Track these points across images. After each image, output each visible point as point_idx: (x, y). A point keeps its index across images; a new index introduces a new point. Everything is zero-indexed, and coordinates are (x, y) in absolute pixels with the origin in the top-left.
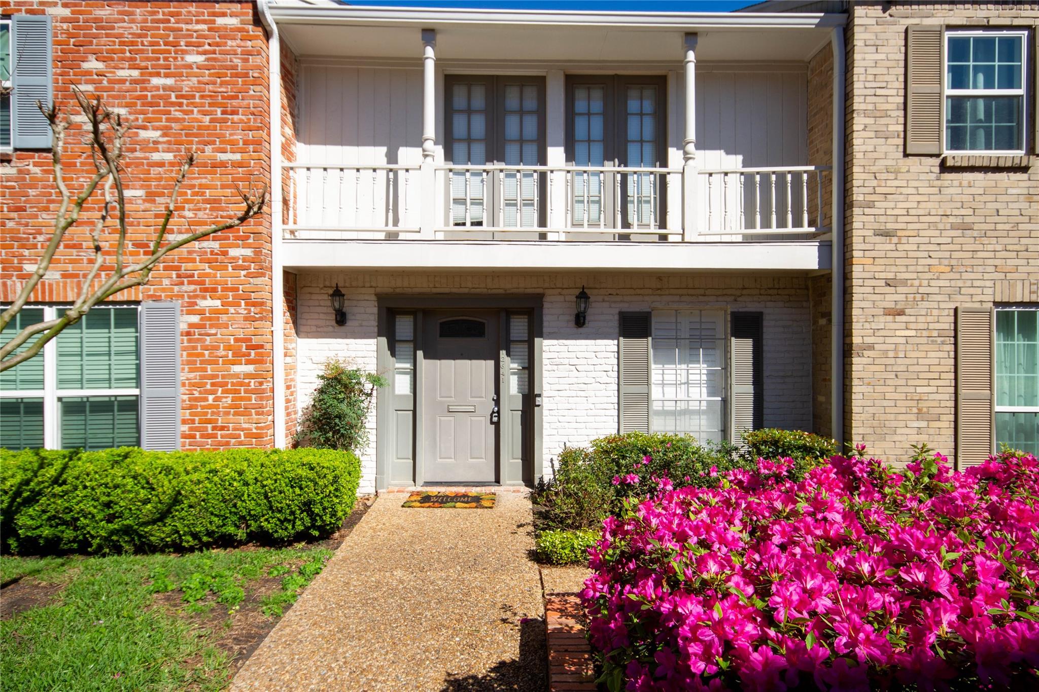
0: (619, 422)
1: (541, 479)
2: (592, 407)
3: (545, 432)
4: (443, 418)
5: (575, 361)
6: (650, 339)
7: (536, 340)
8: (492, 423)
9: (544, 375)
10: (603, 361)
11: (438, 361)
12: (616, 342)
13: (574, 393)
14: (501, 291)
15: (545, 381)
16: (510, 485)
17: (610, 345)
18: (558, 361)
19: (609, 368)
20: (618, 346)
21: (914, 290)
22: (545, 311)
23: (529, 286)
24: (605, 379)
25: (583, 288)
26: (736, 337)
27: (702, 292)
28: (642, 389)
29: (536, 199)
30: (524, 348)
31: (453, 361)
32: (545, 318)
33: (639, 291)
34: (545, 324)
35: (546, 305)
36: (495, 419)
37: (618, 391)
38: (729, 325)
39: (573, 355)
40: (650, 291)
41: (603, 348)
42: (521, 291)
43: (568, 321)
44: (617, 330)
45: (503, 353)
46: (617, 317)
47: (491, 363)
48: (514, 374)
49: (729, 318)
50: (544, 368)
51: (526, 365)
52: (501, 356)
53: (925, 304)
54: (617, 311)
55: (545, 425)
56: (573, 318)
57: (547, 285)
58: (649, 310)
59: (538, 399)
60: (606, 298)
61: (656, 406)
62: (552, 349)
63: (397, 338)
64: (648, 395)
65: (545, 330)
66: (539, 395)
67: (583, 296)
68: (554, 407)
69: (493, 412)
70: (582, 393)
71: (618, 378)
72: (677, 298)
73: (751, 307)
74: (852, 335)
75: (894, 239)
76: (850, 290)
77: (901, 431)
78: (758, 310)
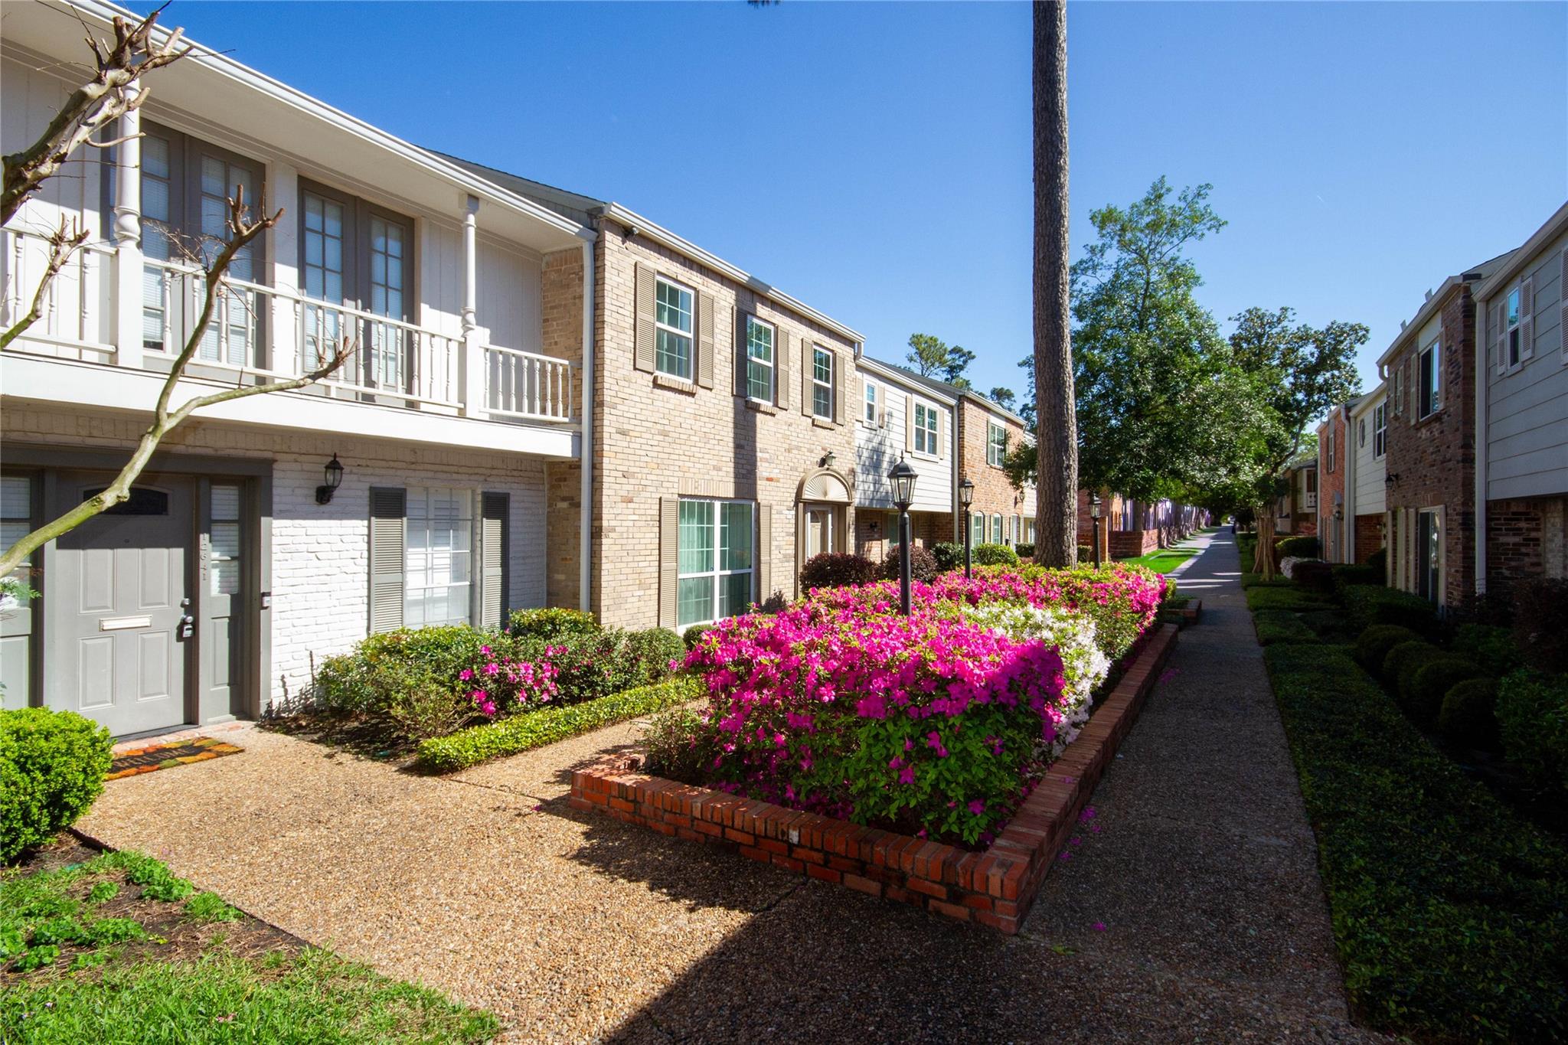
0: (369, 619)
1: (270, 705)
2: (336, 603)
3: (274, 642)
4: (87, 642)
5: (314, 547)
6: (405, 519)
7: (263, 519)
8: (180, 637)
9: (273, 567)
10: (350, 546)
11: (81, 552)
12: (366, 523)
13: (313, 588)
14: (210, 452)
15: (274, 574)
16: (214, 723)
17: (360, 526)
18: (293, 548)
19: (358, 555)
20: (369, 527)
21: (638, 482)
22: (275, 482)
23: (255, 449)
24: (352, 568)
25: (335, 456)
26: (488, 518)
27: (455, 469)
28: (395, 578)
29: (251, 327)
30: (233, 532)
31: (109, 552)
32: (275, 491)
33: (392, 464)
34: (276, 499)
35: (276, 474)
36: (187, 633)
37: (369, 581)
38: (479, 506)
39: (312, 539)
40: (404, 465)
41: (350, 531)
42: (240, 453)
43: (306, 496)
44: (367, 509)
45: (204, 538)
46: (367, 493)
47: (179, 553)
48: (215, 566)
49: (479, 498)
50: (274, 557)
51: (236, 554)
52: (202, 542)
53: (644, 494)
54: (367, 486)
55: (274, 633)
56: (313, 492)
57: (277, 448)
58: (403, 487)
59: (266, 599)
60: (355, 470)
61: (411, 595)
62: (284, 531)
64: (402, 586)
65: (275, 507)
66: (269, 594)
67: (334, 466)
68: (287, 607)
69: (184, 622)
70: (324, 588)
71: (369, 566)
72: (430, 474)
73: (499, 488)
74: (601, 519)
75: (628, 438)
76: (598, 479)
77: (629, 600)
78: (505, 491)
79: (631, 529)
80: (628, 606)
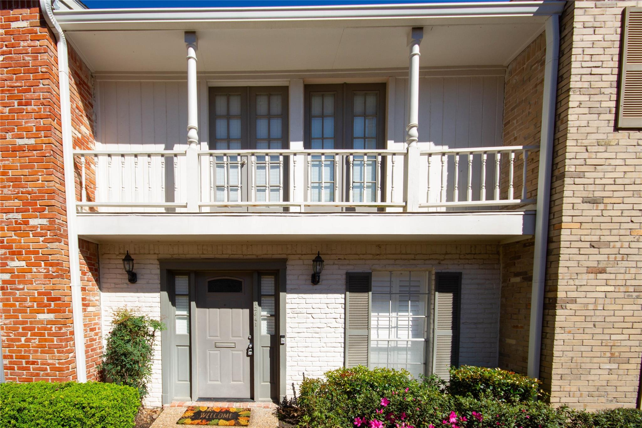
0: (344, 357)
1: (285, 398)
2: (324, 345)
3: (288, 364)
4: (211, 352)
5: (311, 311)
6: (370, 293)
7: (281, 294)
8: (248, 355)
9: (287, 321)
10: (333, 311)
11: (207, 310)
12: (343, 296)
13: (310, 335)
14: (254, 257)
15: (287, 325)
16: (262, 401)
17: (340, 298)
18: (298, 310)
19: (338, 316)
20: (345, 299)
21: (615, 251)
22: (288, 272)
23: (276, 253)
24: (334, 324)
25: (319, 254)
26: (439, 292)
27: (413, 257)
28: (364, 332)
29: (282, 185)
30: (272, 300)
31: (218, 310)
32: (288, 278)
33: (362, 256)
34: (288, 282)
35: (289, 268)
36: (250, 353)
37: (345, 333)
38: (433, 283)
39: (310, 306)
40: (371, 257)
41: (333, 301)
42: (269, 256)
43: (306, 280)
44: (344, 287)
45: (256, 304)
46: (344, 277)
47: (247, 311)
48: (264, 319)
49: (433, 277)
50: (287, 316)
51: (273, 313)
52: (254, 306)
53: (625, 264)
54: (345, 272)
55: (288, 359)
56: (310, 277)
57: (289, 252)
58: (370, 271)
59: (282, 339)
60: (336, 262)
61: (373, 344)
62: (293, 301)
63: (177, 293)
64: (368, 338)
65: (288, 287)
66: (284, 337)
67: (318, 260)
68: (295, 345)
69: (249, 348)
70: (317, 335)
71: (345, 323)
72: (392, 262)
73: (451, 268)
74: (556, 290)
75: (601, 206)
76: (555, 252)
77: (593, 372)
78: (458, 271)
79: (601, 301)
80: (590, 378)
